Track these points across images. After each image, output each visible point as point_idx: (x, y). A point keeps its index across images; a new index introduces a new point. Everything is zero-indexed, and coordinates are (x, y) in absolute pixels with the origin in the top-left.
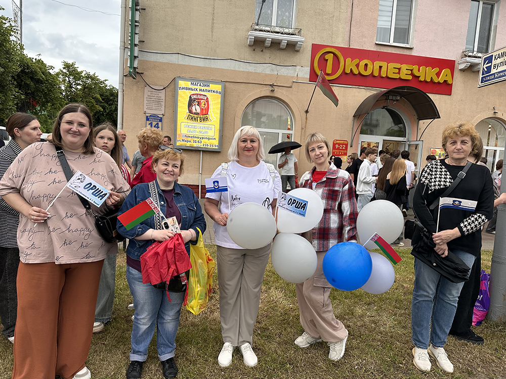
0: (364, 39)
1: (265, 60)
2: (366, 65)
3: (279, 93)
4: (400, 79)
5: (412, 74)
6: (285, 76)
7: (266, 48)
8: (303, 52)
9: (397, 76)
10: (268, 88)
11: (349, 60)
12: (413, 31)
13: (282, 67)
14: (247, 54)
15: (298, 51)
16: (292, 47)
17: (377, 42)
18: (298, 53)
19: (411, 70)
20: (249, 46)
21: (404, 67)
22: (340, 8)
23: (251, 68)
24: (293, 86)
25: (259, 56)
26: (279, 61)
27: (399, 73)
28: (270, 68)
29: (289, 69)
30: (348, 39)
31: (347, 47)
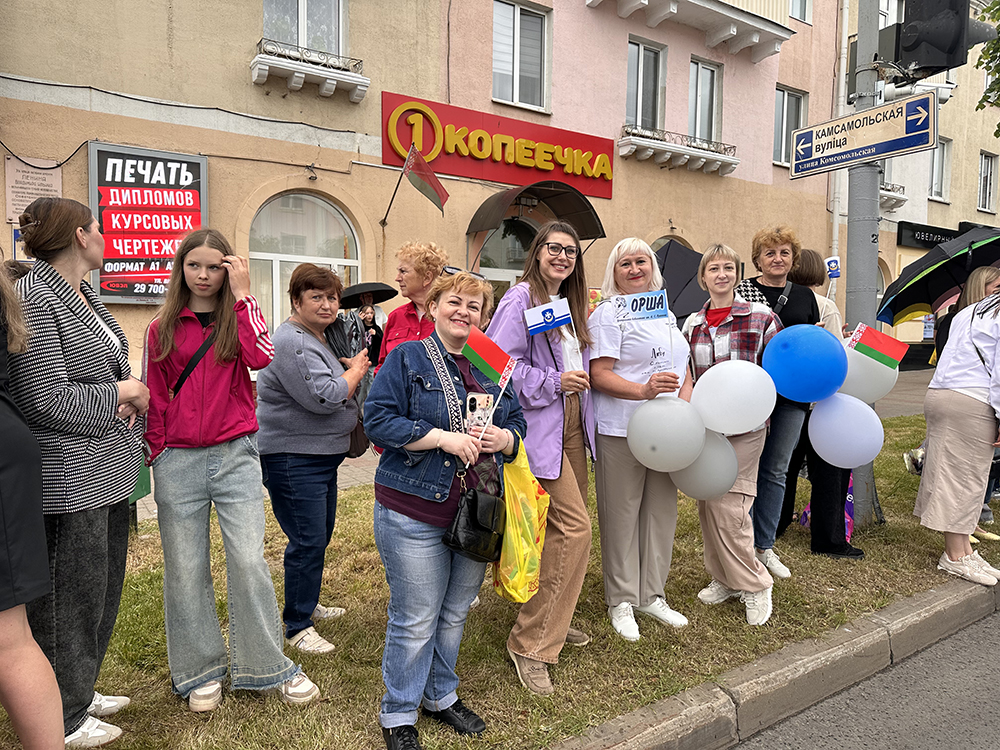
0: (472, 92)
1: (292, 115)
2: (480, 140)
3: (325, 184)
4: (536, 168)
5: (553, 161)
6: (335, 151)
7: (293, 91)
8: (366, 106)
9: (530, 163)
10: (301, 173)
11: (450, 128)
12: (548, 85)
13: (328, 132)
14: (252, 101)
15: (356, 103)
16: (345, 95)
17: (494, 100)
18: (357, 107)
19: (552, 154)
20: (256, 84)
21: (540, 147)
22: (428, 29)
23: (264, 131)
24: (352, 172)
25: (277, 107)
26: (319, 119)
27: (533, 157)
28: (303, 132)
29: (343, 137)
30: (445, 88)
31: (444, 103)
